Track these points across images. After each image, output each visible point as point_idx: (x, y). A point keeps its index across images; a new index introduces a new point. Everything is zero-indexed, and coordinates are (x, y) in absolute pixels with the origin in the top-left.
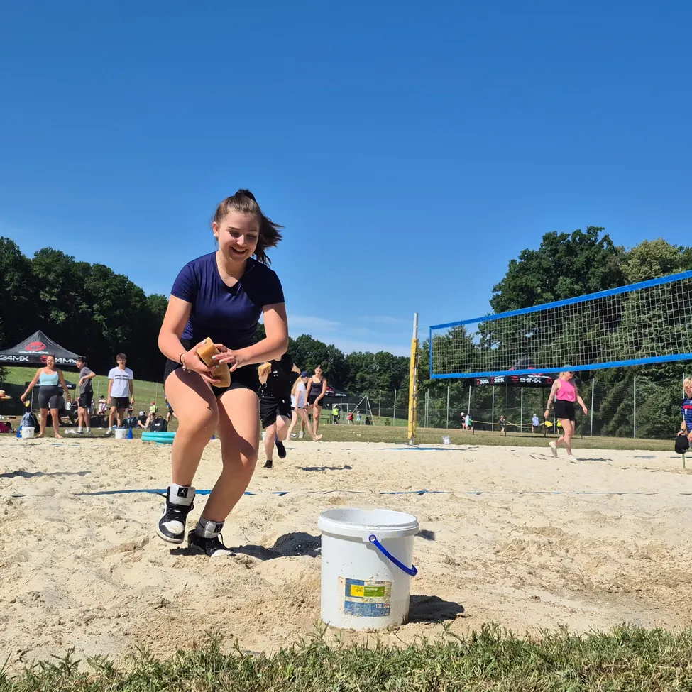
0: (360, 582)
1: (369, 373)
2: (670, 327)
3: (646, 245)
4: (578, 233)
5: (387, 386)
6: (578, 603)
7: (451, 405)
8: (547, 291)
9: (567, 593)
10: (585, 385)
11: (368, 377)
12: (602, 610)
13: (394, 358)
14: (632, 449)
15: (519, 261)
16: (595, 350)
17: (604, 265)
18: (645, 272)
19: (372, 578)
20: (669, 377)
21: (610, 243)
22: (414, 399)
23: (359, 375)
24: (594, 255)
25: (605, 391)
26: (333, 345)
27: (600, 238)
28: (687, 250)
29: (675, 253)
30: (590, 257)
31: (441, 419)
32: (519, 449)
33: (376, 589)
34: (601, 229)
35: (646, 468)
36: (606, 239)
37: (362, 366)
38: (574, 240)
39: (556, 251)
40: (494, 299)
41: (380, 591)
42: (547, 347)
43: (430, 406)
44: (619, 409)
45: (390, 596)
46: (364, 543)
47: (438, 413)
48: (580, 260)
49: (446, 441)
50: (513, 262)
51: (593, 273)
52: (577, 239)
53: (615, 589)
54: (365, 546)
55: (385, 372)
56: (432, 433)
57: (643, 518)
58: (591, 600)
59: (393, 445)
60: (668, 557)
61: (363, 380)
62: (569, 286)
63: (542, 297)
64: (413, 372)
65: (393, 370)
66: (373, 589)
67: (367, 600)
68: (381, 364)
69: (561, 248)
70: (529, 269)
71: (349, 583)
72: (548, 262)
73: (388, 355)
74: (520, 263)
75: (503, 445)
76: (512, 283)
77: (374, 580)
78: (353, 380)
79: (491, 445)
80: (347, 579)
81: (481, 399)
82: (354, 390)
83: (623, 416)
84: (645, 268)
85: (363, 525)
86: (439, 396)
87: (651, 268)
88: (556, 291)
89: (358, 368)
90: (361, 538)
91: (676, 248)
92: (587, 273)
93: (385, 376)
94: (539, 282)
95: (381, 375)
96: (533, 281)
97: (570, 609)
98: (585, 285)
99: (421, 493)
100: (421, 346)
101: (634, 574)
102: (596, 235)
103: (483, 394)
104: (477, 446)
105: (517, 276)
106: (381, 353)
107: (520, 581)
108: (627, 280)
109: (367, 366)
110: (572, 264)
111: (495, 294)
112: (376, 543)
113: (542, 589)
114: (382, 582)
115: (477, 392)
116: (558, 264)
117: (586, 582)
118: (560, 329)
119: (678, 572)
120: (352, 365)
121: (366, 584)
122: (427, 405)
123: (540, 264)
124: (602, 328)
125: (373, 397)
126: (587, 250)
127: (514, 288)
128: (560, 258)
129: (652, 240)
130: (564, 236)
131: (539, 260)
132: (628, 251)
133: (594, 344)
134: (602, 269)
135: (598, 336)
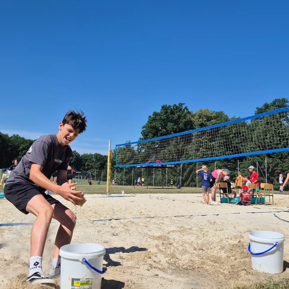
0: (78, 280)
1: (91, 163)
2: (210, 143)
3: (201, 110)
4: (175, 105)
5: (98, 167)
6: (174, 276)
7: (125, 175)
8: (163, 129)
9: (170, 271)
10: (178, 166)
11: (91, 164)
12: (183, 279)
13: (102, 156)
14: (196, 193)
15: (152, 116)
16: (182, 153)
17: (185, 118)
18: (201, 122)
19: (84, 277)
20: (210, 163)
21: (187, 110)
22: (109, 175)
23: (86, 163)
24: (181, 114)
25: (186, 169)
26: (75, 151)
27: (183, 108)
28: (216, 113)
29: (212, 114)
30: (180, 115)
31: (121, 181)
32: (152, 195)
33: (86, 282)
34: (184, 104)
35: (201, 202)
36: (186, 108)
37: (88, 160)
38: (174, 108)
39: (167, 112)
40: (143, 131)
41: (87, 283)
42: (163, 151)
43: (117, 176)
44: (191, 176)
45: (92, 284)
46: (80, 262)
47: (120, 179)
48: (176, 116)
49: (123, 192)
50: (150, 116)
51: (181, 121)
52: (175, 108)
53: (189, 268)
54: (81, 263)
55: (98, 162)
56: (117, 188)
57: (200, 229)
58: (179, 274)
59: (100, 195)
60: (210, 248)
61: (88, 165)
62: (172, 127)
63: (161, 131)
64: (109, 164)
65: (101, 161)
66: (84, 282)
67: (81, 287)
68: (96, 158)
69: (169, 111)
70: (156, 120)
71: (73, 280)
72: (164, 117)
73: (99, 155)
74: (153, 117)
75: (146, 193)
76: (150, 125)
77: (85, 278)
78: (84, 165)
79: (141, 193)
80: (72, 279)
81: (137, 173)
82: (85, 170)
83: (192, 178)
84: (201, 120)
85: (80, 254)
86: (120, 172)
87: (203, 120)
88: (167, 128)
89: (86, 160)
90: (79, 260)
91: (212, 112)
92: (179, 121)
93: (98, 163)
94: (160, 125)
95: (96, 163)
96: (158, 124)
97: (170, 280)
98: (178, 126)
99: (111, 220)
100: (113, 151)
101: (196, 259)
102: (182, 106)
103: (139, 171)
104: (135, 194)
105: (152, 122)
106: (96, 154)
107: (150, 266)
108: (194, 124)
109: (90, 160)
110: (173, 117)
111: (143, 129)
112: (86, 261)
113: (159, 270)
114: (88, 279)
115: (136, 170)
116: (168, 118)
117: (177, 265)
118: (169, 144)
119: (214, 256)
120: (84, 159)
121: (81, 280)
122: (115, 176)
123: (161, 117)
124: (184, 144)
125: (92, 173)
126: (179, 112)
127: (150, 127)
128: (168, 115)
129: (203, 109)
130: (170, 107)
131: (160, 116)
132: (194, 113)
133: (182, 150)
134: (184, 120)
135: (183, 147)
